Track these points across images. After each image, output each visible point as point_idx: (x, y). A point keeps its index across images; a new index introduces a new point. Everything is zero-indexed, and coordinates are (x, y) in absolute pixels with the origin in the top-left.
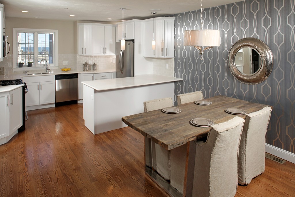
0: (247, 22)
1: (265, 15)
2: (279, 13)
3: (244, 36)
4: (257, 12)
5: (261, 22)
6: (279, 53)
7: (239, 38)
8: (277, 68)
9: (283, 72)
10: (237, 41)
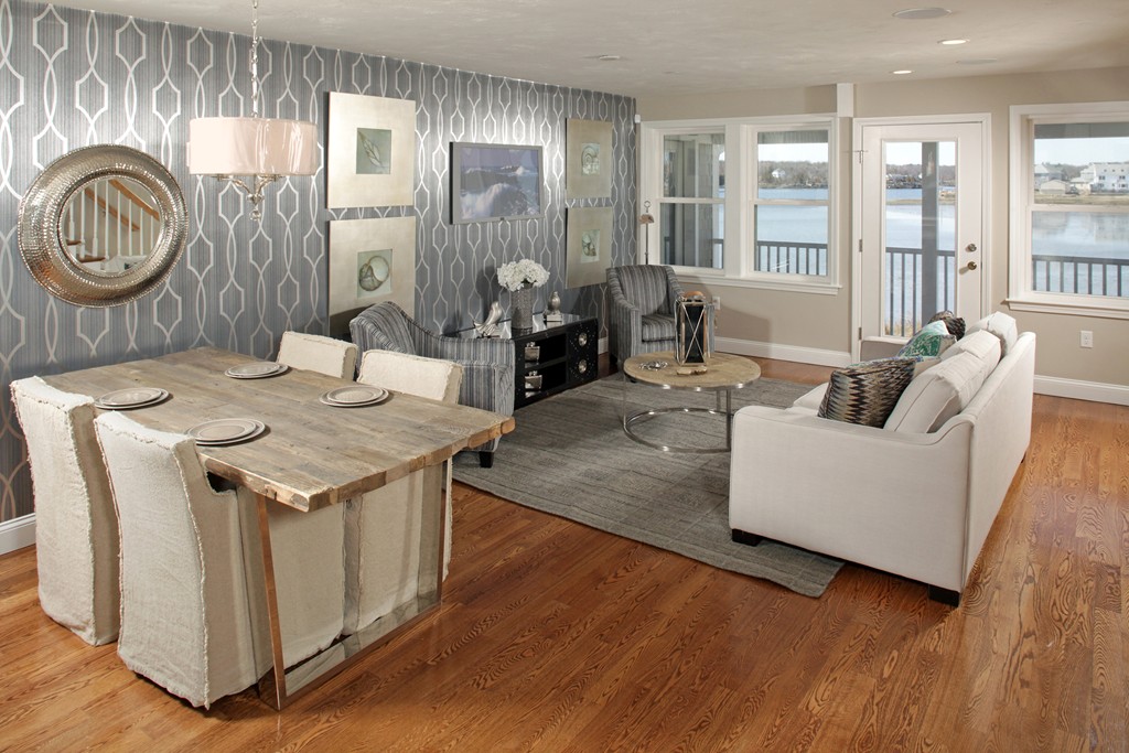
0: (103, 91)
1: (164, 81)
2: (200, 82)
3: (92, 139)
4: (139, 64)
5: (150, 98)
6: (200, 195)
7: (69, 144)
8: (196, 238)
9: (211, 245)
10: (57, 155)
